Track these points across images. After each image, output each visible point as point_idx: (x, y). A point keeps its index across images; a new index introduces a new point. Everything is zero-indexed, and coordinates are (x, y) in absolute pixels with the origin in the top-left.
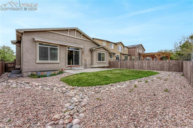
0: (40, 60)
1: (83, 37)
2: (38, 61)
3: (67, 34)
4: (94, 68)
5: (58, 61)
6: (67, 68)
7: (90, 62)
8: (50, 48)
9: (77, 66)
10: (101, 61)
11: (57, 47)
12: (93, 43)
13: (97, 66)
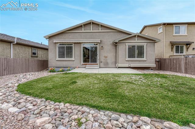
0: (59, 58)
1: (102, 28)
2: (58, 59)
3: (82, 30)
4: (119, 67)
5: (73, 59)
6: (82, 66)
7: (114, 60)
8: (66, 47)
9: (93, 64)
10: (135, 57)
11: (72, 45)
12: (119, 33)
13: (127, 65)
